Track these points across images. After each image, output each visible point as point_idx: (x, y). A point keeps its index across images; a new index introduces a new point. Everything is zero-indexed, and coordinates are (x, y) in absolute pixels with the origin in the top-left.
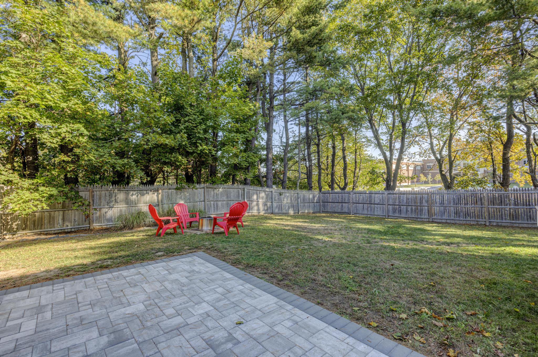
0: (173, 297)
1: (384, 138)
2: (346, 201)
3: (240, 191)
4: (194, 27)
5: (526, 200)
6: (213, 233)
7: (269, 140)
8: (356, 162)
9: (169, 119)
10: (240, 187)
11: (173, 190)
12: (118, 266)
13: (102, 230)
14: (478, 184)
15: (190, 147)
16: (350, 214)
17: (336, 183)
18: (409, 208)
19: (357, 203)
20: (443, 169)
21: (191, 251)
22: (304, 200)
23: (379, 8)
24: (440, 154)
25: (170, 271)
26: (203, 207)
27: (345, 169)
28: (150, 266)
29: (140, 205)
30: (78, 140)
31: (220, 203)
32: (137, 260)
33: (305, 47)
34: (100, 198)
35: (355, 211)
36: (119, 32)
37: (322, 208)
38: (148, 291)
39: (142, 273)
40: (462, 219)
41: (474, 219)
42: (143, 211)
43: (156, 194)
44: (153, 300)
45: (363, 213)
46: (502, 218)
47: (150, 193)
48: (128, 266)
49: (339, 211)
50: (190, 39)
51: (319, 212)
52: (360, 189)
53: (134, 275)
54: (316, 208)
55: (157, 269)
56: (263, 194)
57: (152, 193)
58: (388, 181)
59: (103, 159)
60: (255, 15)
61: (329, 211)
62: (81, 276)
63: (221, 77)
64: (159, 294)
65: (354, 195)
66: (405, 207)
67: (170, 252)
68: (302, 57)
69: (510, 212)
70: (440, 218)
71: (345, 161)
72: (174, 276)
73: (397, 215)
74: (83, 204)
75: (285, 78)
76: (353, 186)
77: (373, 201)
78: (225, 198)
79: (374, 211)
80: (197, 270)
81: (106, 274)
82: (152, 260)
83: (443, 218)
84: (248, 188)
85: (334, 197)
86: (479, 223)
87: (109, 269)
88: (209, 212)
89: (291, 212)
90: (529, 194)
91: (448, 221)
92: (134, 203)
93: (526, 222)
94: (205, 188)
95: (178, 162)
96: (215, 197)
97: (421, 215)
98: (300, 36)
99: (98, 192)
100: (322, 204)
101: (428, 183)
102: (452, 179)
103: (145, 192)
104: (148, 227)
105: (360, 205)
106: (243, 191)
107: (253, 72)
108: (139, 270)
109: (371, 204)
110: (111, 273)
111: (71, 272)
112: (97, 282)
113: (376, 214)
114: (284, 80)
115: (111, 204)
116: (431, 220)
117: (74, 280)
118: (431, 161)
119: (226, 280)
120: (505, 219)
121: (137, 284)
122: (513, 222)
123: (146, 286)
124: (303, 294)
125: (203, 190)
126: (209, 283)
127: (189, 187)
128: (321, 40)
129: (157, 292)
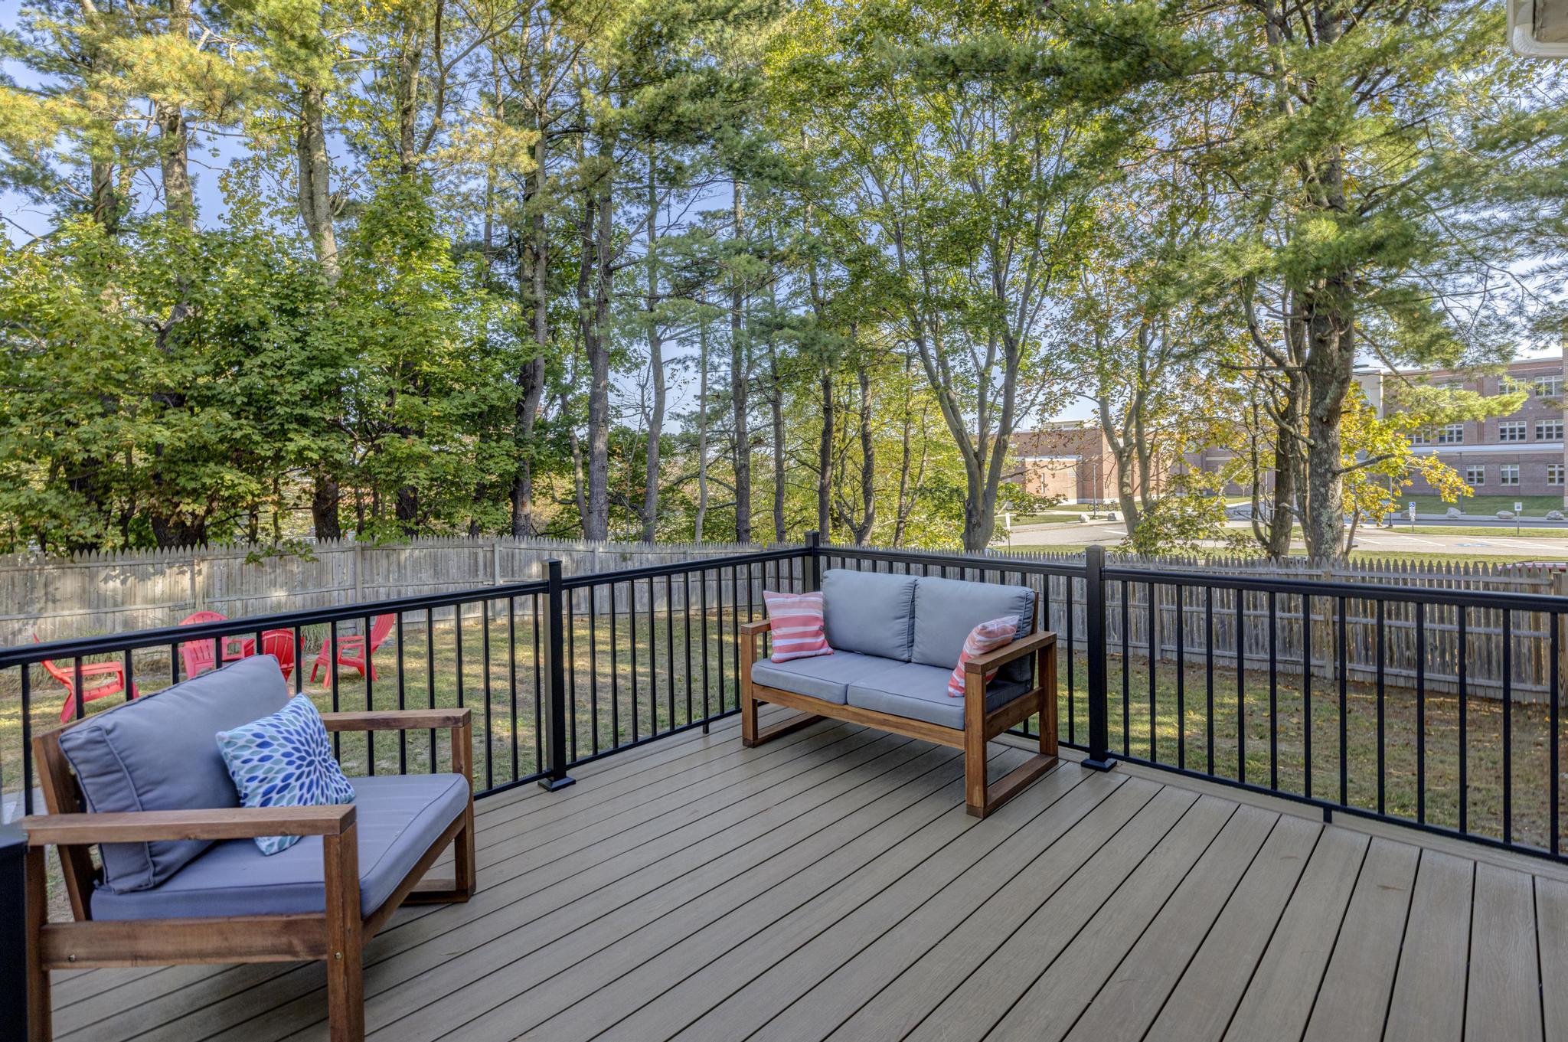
3: (481, 554)
7: (595, 396)
8: (906, 451)
10: (480, 542)
27: (866, 472)
29: (133, 607)
43: (188, 575)
46: (1192, 640)
47: (168, 571)
57: (174, 569)
58: (969, 514)
71: (866, 449)
76: (898, 523)
86: (1140, 653)
89: (662, 609)
92: (110, 602)
103: (151, 570)
106: (489, 554)
115: (34, 609)
122: (1218, 652)
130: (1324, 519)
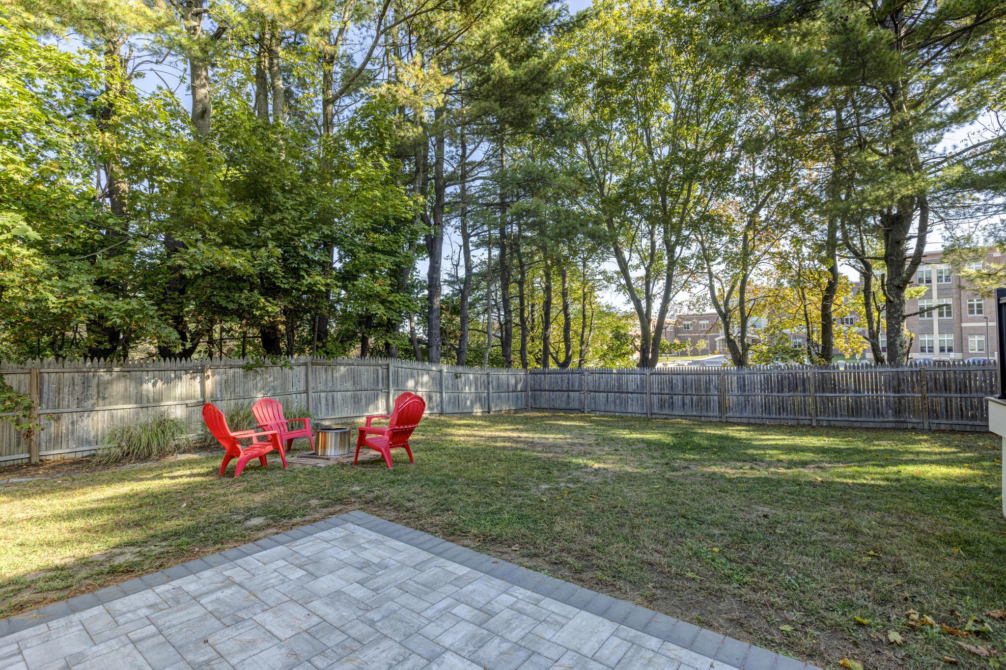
0: (357, 644)
1: (637, 274)
2: (576, 388)
3: (380, 371)
4: (303, 20)
5: (872, 383)
6: (356, 463)
7: (434, 269)
8: (584, 317)
9: (242, 215)
10: (380, 362)
11: (237, 370)
12: (160, 563)
13: (64, 464)
14: (792, 357)
15: (284, 277)
16: (583, 412)
17: (551, 354)
18: (688, 399)
19: (596, 392)
20: (731, 332)
21: (331, 510)
22: (498, 386)
23: (641, 41)
24: (726, 304)
25: (311, 568)
26: (304, 403)
27: (567, 328)
28: (249, 557)
29: (166, 403)
30: (8, 251)
31: (339, 396)
32: (204, 542)
33: (517, 95)
34: (59, 391)
35: (593, 406)
36: (121, 8)
37: (530, 400)
38: (282, 637)
39: (237, 579)
40: (774, 416)
41: (792, 417)
42: (172, 417)
43: (198, 379)
44: (309, 661)
45: (608, 409)
46: (836, 413)
47: (184, 377)
48: (190, 564)
49: (563, 406)
50: (277, 53)
51: (526, 409)
52: (590, 365)
53: (219, 589)
54: (519, 402)
55: (273, 566)
56: (426, 378)
57: (189, 376)
58: (644, 351)
59: (78, 297)
60: (417, 20)
61: (544, 406)
62: (62, 605)
63: (350, 135)
64: (315, 642)
65: (590, 377)
66: (680, 397)
67: (281, 517)
68: (509, 112)
69: (848, 402)
70: (738, 415)
71: (567, 315)
72: (326, 583)
73: (666, 411)
74: (17, 403)
75: (464, 152)
76: (580, 361)
77: (624, 387)
78: (349, 385)
79: (626, 406)
80: (376, 560)
81: (136, 591)
82: (245, 542)
83: (744, 415)
84: (396, 365)
85: (553, 380)
86: (802, 422)
87: (139, 576)
88: (317, 414)
89: (478, 411)
90: (876, 373)
91: (752, 421)
92: (145, 399)
93: (872, 419)
94: (309, 364)
95: (258, 309)
96: (330, 384)
97: (707, 411)
98: (509, 72)
99: (53, 375)
100: (530, 393)
101: (687, 355)
102: (746, 347)
103: (173, 375)
104: (184, 452)
105: (601, 394)
106: (385, 370)
107: (411, 134)
108: (227, 573)
109: (622, 393)
110: (150, 586)
111: (26, 596)
112: (121, 620)
113: (630, 410)
114: (463, 156)
115: (88, 404)
116: (724, 420)
117: (46, 619)
118: (708, 317)
119: (458, 581)
120: (841, 415)
121: (240, 614)
122: (853, 419)
123: (267, 619)
124: (651, 601)
125: (303, 368)
126: (427, 594)
127: (274, 363)
128: (546, 84)
129: (307, 636)
130: (898, 342)
